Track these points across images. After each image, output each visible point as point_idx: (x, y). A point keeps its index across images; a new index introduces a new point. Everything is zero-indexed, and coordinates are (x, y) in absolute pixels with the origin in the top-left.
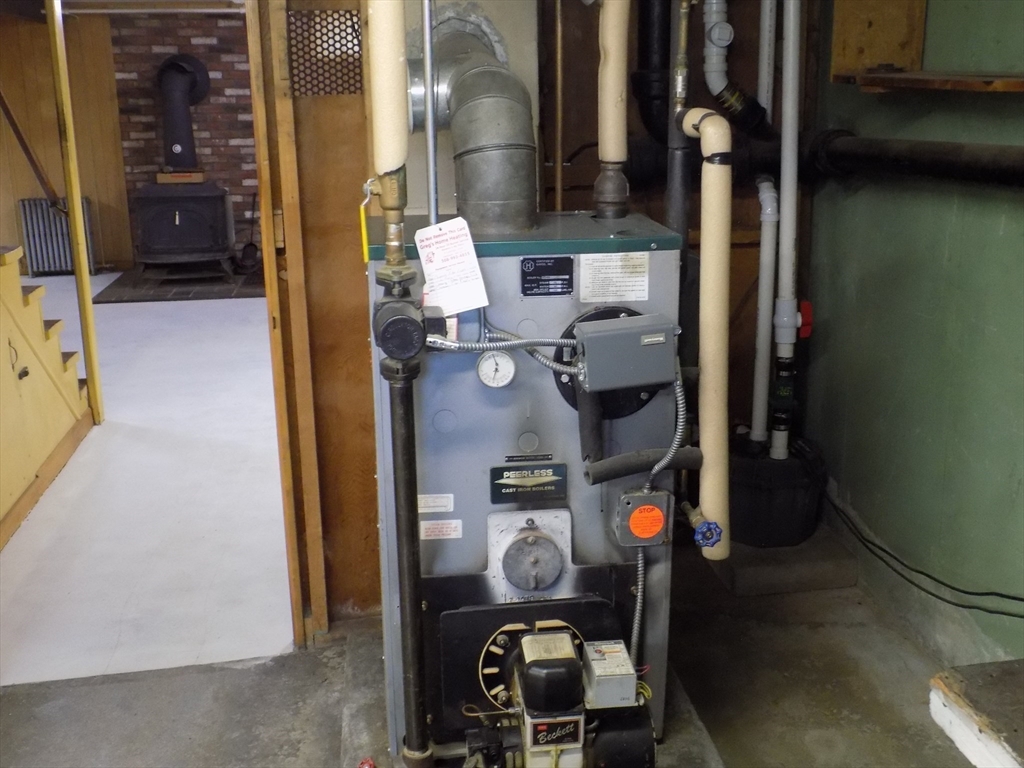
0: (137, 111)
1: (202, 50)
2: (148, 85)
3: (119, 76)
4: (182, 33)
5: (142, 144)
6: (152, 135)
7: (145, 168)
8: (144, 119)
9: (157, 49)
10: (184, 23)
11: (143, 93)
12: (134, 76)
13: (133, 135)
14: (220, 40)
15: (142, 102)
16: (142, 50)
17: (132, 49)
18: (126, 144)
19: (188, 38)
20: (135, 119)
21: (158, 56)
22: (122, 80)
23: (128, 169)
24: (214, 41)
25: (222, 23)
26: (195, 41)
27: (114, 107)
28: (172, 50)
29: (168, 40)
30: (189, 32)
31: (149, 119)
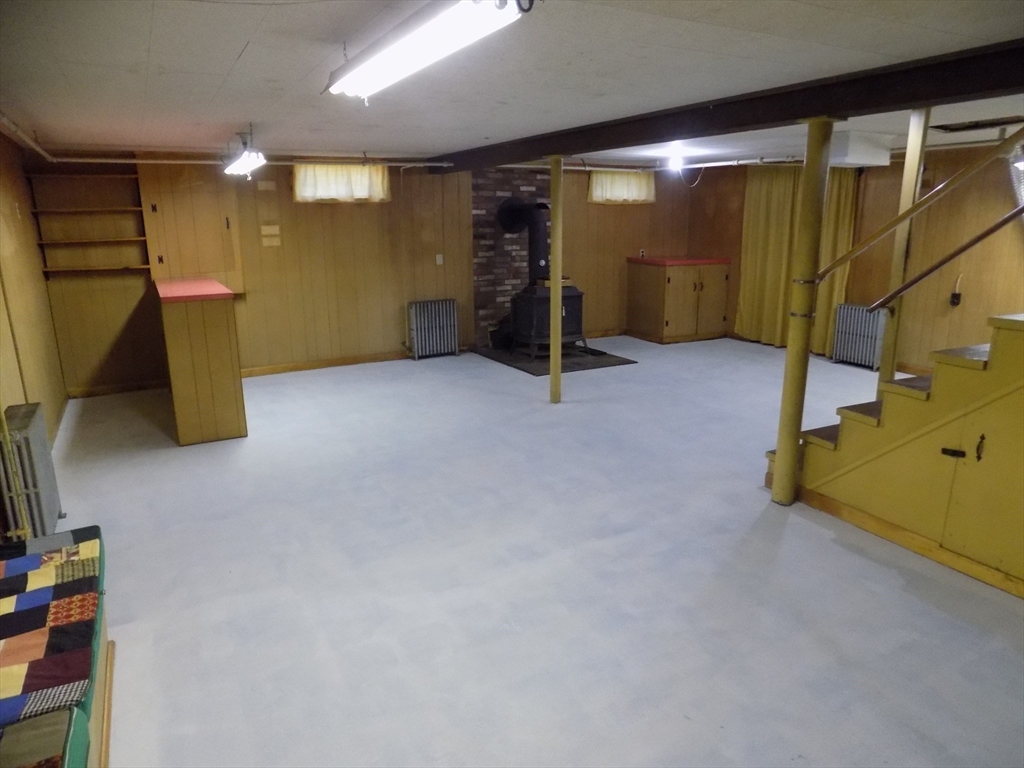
0: (483, 237)
1: (526, 195)
2: (492, 218)
3: (475, 212)
4: (515, 183)
5: (484, 261)
6: (492, 253)
7: (486, 277)
8: (487, 242)
9: (499, 194)
10: (516, 176)
11: (489, 224)
12: (484, 212)
13: (480, 254)
14: (538, 188)
15: (487, 230)
16: (490, 194)
17: (485, 193)
18: (476, 260)
19: (518, 187)
20: (483, 242)
21: (500, 198)
22: (477, 215)
23: (475, 278)
24: (533, 189)
25: (539, 177)
26: (523, 189)
27: (471, 233)
28: (507, 194)
29: (507, 187)
30: (519, 182)
31: (491, 242)
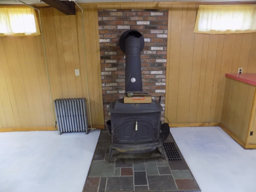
0: (108, 57)
1: (141, 28)
2: (115, 45)
3: (101, 41)
4: (133, 19)
5: (110, 73)
6: (115, 69)
7: (111, 84)
8: (112, 61)
9: (120, 27)
10: (134, 13)
11: (113, 49)
12: (108, 40)
13: (106, 69)
14: (152, 22)
15: (111, 53)
16: (113, 27)
17: (108, 27)
18: (103, 73)
19: (136, 21)
20: (108, 61)
21: (120, 31)
22: (103, 43)
23: (103, 85)
24: (148, 23)
25: (153, 14)
26: (138, 23)
27: (98, 55)
28: (127, 28)
29: (126, 22)
30: (136, 18)
31: (115, 61)
